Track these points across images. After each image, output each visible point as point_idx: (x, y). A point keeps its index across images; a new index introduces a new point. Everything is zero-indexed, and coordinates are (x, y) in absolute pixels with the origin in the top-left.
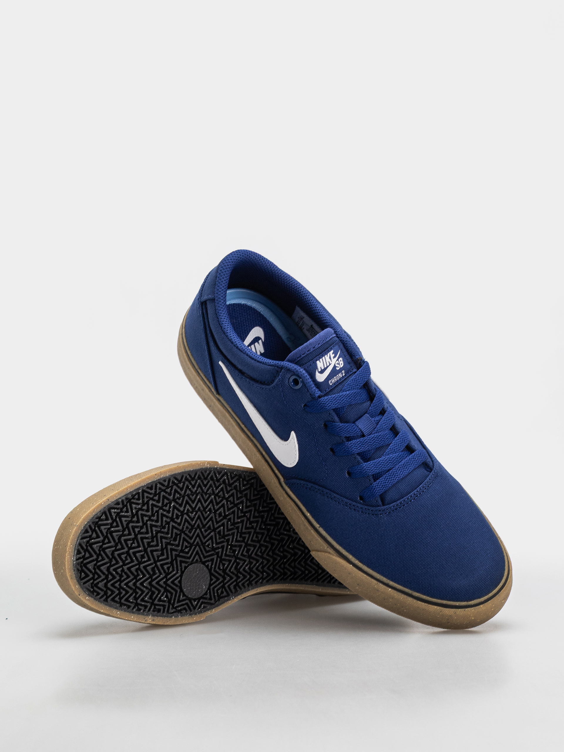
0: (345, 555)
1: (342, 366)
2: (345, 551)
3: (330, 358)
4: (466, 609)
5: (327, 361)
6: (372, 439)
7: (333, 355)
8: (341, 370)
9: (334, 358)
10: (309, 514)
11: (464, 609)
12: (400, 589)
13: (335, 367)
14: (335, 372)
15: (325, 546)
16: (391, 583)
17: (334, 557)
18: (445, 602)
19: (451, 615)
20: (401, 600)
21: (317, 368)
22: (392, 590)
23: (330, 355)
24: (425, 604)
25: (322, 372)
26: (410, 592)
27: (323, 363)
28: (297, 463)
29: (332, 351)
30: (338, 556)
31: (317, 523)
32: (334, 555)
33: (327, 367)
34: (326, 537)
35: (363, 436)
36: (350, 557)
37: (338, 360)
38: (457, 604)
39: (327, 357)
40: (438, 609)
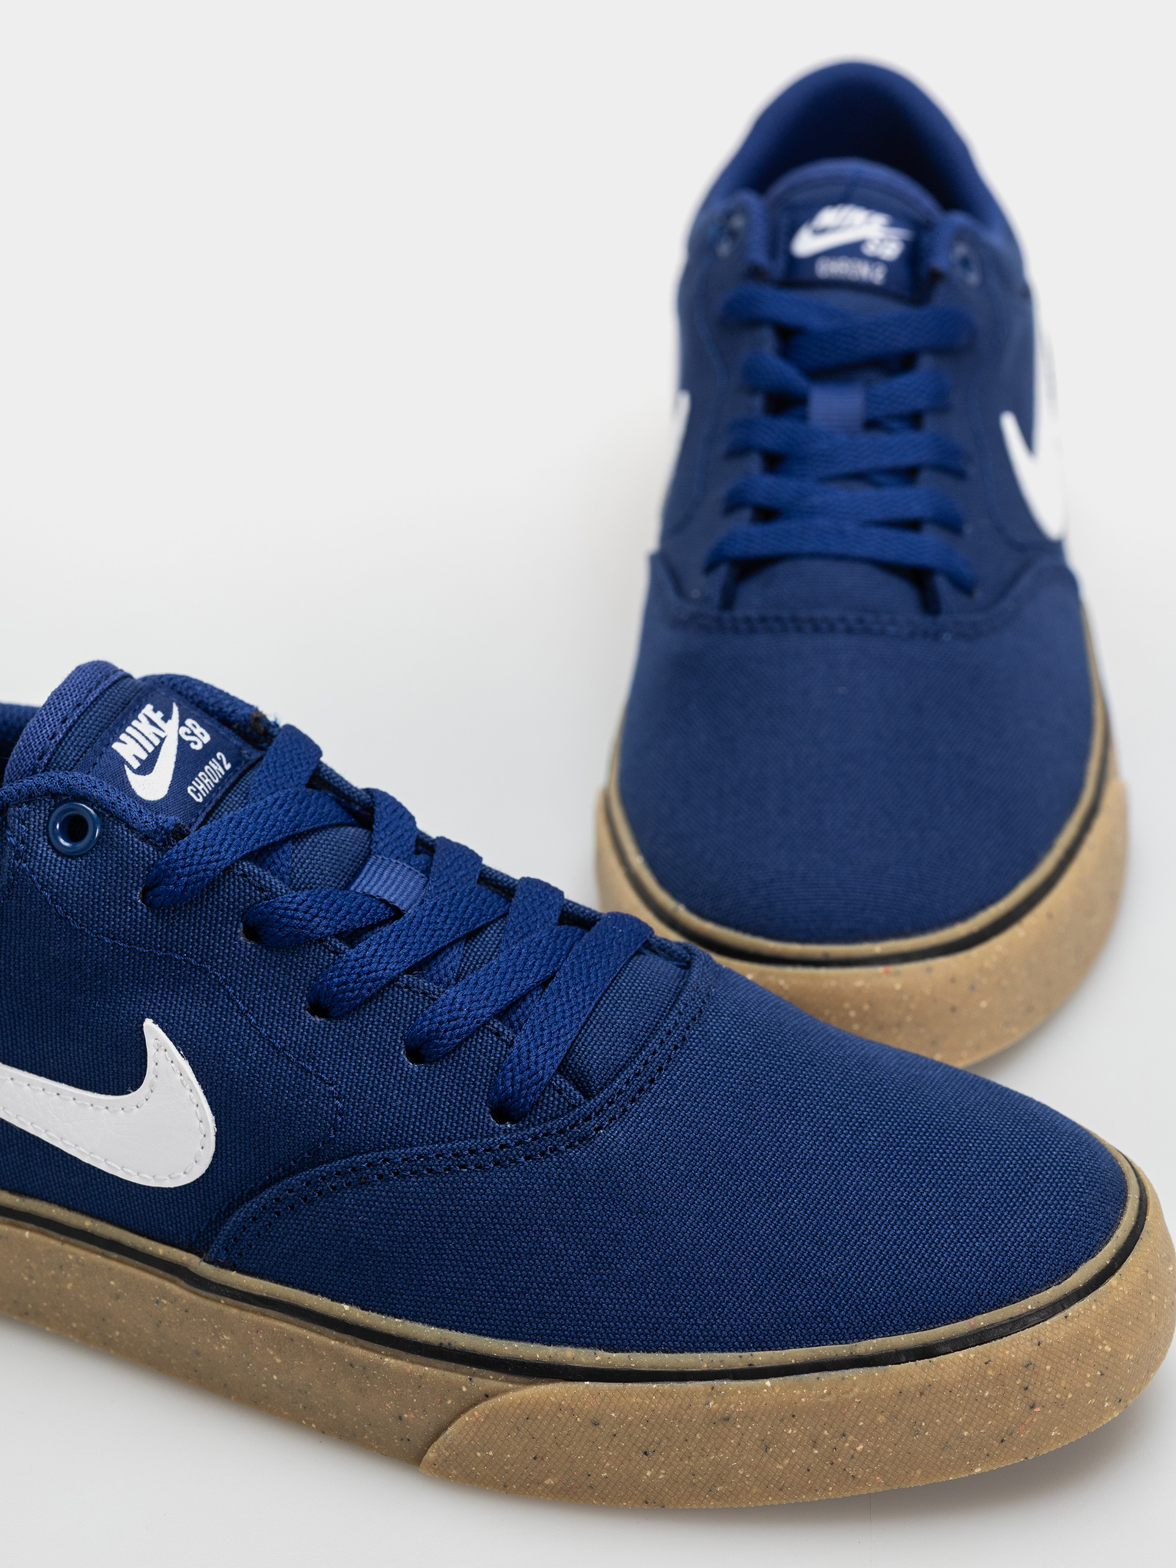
0: (546, 1359)
1: (205, 739)
2: (539, 1345)
3: (153, 723)
4: (1069, 1312)
5: (146, 736)
6: (435, 912)
7: (160, 714)
9: (166, 723)
10: (347, 1307)
11: (1061, 1315)
12: (800, 1360)
13: (183, 745)
14: (190, 759)
15: (459, 1378)
16: (761, 1358)
17: (511, 1396)
18: (982, 1321)
19: (1026, 1357)
20: (827, 1399)
21: (123, 761)
22: (774, 1379)
23: (146, 716)
24: (920, 1362)
25: (146, 768)
26: (842, 1350)
27: (137, 741)
28: (217, 1136)
30: (520, 1383)
31: (390, 1318)
32: (506, 1391)
33: (158, 749)
34: (446, 1343)
35: (398, 913)
36: (568, 1355)
37: (182, 725)
38: (1029, 1304)
39: (141, 724)
40: (972, 1356)
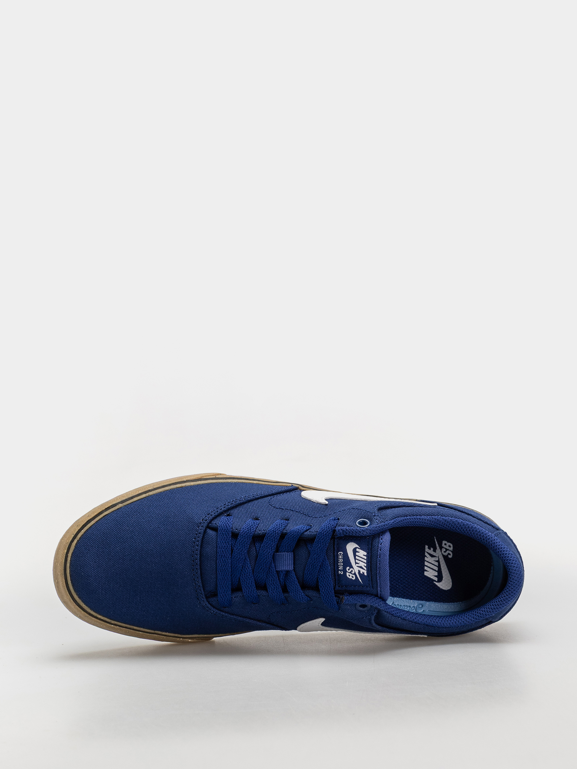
1: (348, 574)
3: (361, 567)
5: (360, 562)
7: (361, 573)
8: (345, 572)
9: (359, 570)
13: (351, 567)
14: (347, 563)
23: (364, 570)
25: (355, 551)
29: (366, 574)
37: (355, 574)
39: (363, 565)
